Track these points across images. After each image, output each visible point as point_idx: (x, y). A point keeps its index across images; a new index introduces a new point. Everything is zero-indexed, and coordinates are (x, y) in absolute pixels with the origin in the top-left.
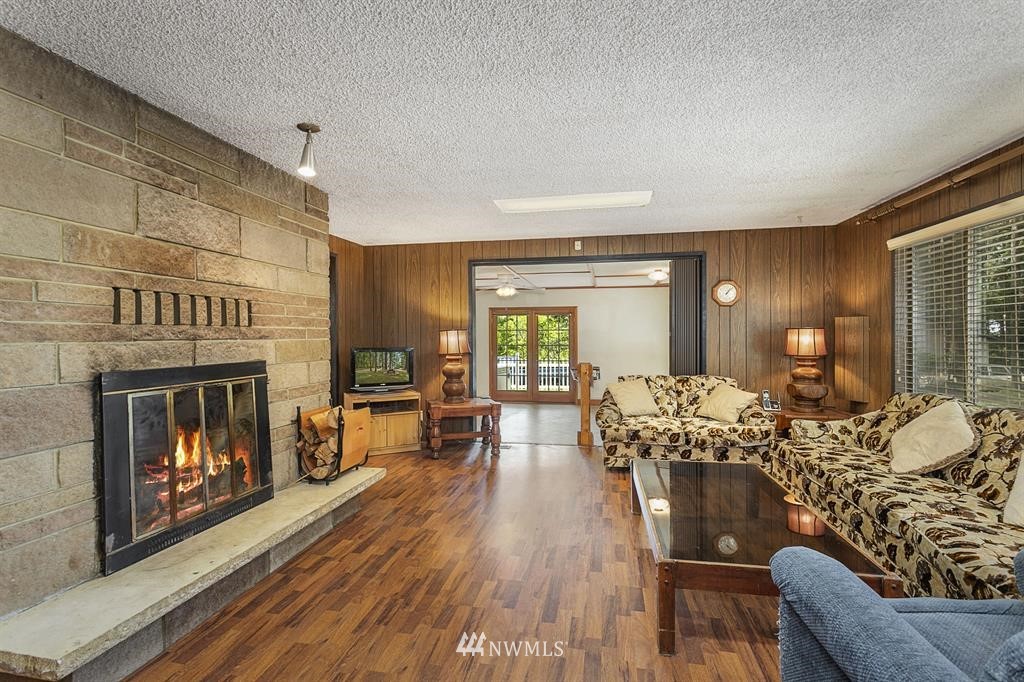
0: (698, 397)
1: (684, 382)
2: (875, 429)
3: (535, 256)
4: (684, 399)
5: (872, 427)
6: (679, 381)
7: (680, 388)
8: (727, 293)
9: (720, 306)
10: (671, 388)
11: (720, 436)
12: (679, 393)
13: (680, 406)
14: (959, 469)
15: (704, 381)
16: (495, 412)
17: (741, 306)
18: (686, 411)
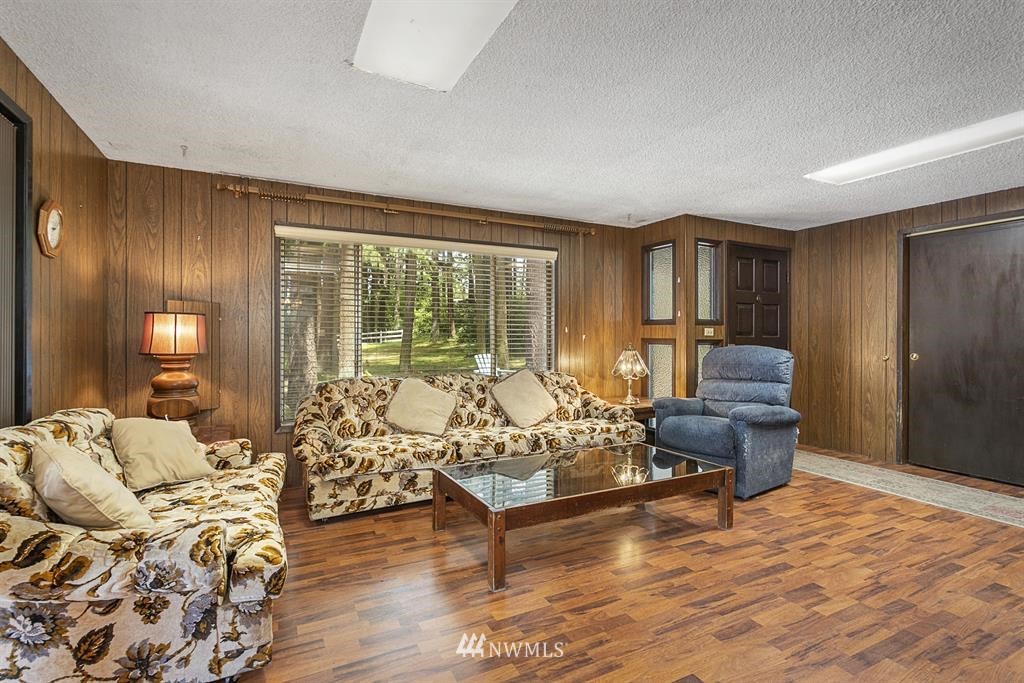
2: (341, 420)
5: (336, 418)
8: (53, 229)
9: (42, 254)
14: (453, 419)
17: (58, 260)
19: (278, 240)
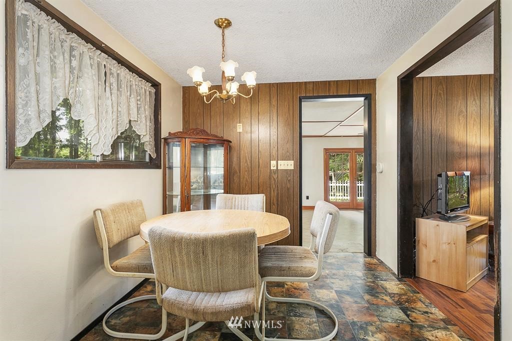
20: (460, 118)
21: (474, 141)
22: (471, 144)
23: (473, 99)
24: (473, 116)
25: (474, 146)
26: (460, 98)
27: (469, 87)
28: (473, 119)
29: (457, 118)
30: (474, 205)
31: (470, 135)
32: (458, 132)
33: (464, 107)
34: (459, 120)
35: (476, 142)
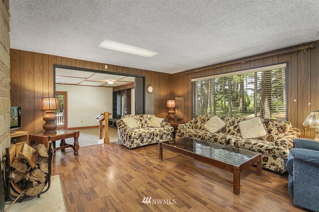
0: (146, 121)
1: (142, 116)
2: (196, 124)
3: (88, 68)
4: (143, 122)
5: (195, 124)
6: (140, 116)
7: (141, 119)
8: (150, 89)
9: (149, 93)
10: (139, 119)
11: (162, 132)
12: (141, 120)
13: (142, 124)
14: (223, 130)
15: (147, 116)
16: (77, 135)
17: (153, 93)
18: (144, 126)
19: (192, 82)
20: (30, 76)
21: (39, 89)
22: (37, 91)
23: (38, 66)
24: (38, 76)
25: (39, 92)
26: (30, 64)
27: (35, 59)
28: (38, 78)
29: (27, 76)
30: (39, 124)
31: (36, 86)
32: (29, 84)
33: (33, 70)
34: (29, 77)
35: (40, 90)
